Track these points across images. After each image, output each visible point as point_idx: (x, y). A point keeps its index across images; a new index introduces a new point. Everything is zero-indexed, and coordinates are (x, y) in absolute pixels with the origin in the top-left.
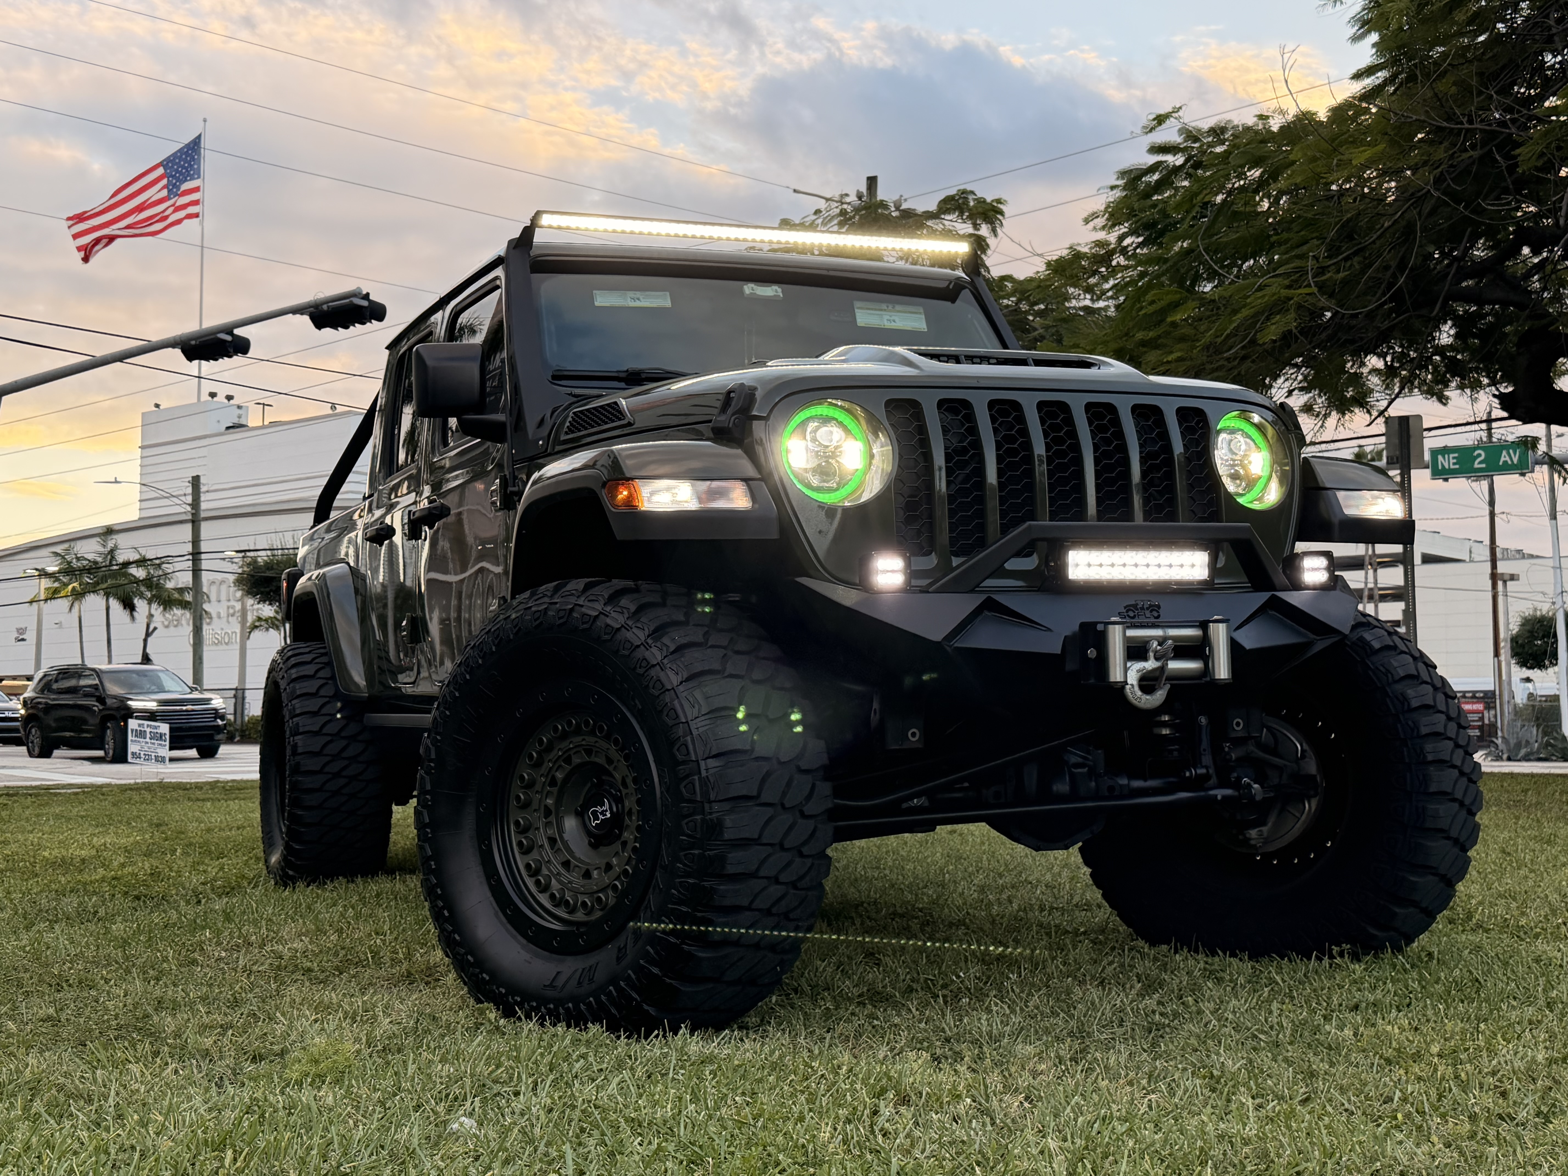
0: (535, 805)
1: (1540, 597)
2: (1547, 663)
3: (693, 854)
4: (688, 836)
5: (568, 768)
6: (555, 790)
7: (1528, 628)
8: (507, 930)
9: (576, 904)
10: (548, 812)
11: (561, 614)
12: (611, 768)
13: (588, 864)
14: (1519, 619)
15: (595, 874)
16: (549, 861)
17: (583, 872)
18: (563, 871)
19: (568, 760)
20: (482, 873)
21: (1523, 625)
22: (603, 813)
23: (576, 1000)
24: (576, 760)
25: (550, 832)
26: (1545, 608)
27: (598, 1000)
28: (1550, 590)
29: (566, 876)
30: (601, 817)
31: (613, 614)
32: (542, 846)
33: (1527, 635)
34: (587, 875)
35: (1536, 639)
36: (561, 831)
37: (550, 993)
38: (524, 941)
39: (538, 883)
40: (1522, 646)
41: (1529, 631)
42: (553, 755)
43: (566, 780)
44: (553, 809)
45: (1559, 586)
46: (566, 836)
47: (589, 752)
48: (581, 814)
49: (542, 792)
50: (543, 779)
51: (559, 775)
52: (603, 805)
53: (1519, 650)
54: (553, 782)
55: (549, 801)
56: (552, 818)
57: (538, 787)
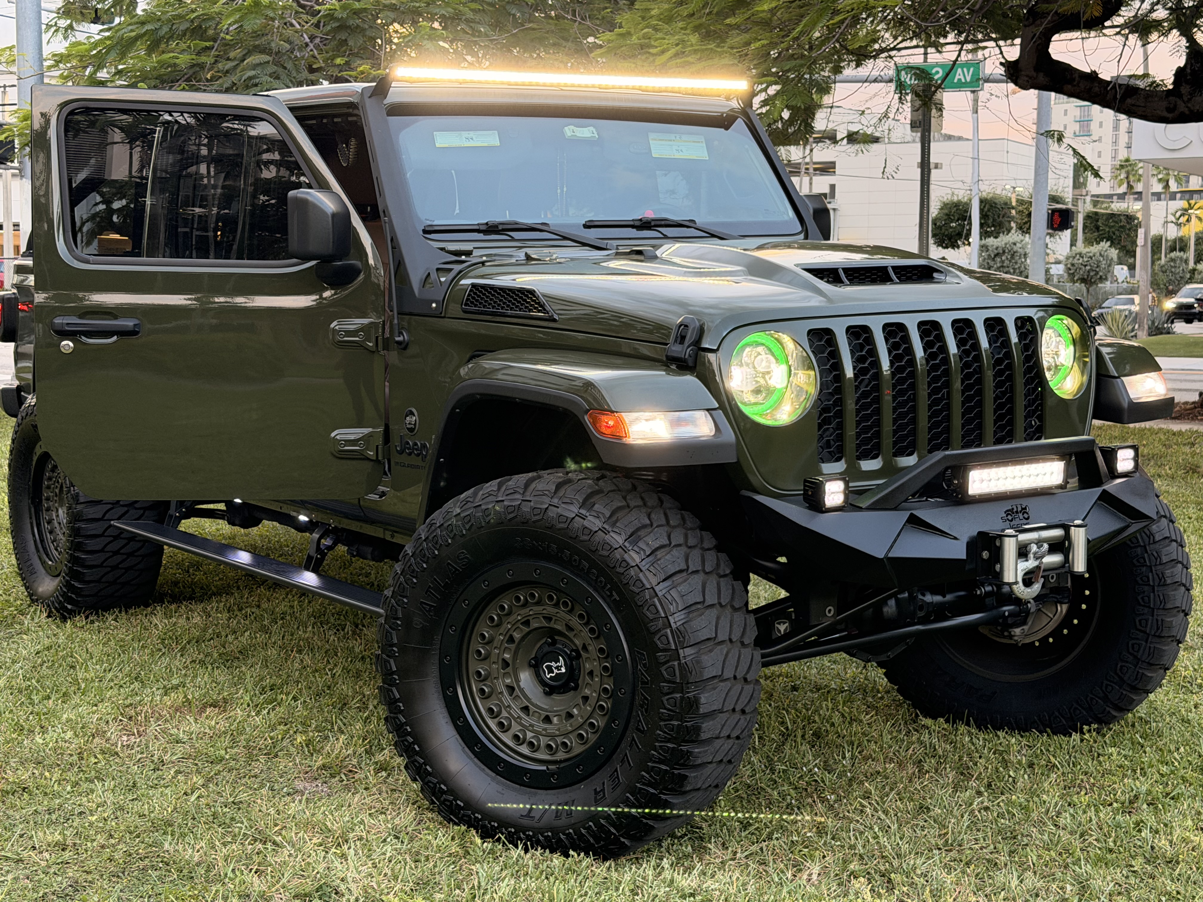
0: (493, 658)
1: (959, 185)
2: (959, 243)
3: (673, 725)
4: (669, 710)
5: (526, 629)
6: (513, 646)
7: (946, 211)
8: (476, 764)
9: (539, 745)
10: (506, 664)
11: (536, 511)
12: (571, 635)
13: (546, 710)
14: (938, 204)
15: (555, 720)
16: (509, 706)
17: (543, 717)
18: (523, 715)
19: (527, 623)
20: (446, 714)
21: (941, 209)
22: (558, 668)
23: (555, 831)
24: (535, 625)
25: (508, 681)
26: (961, 195)
27: (577, 832)
28: (968, 180)
29: (526, 720)
30: (556, 671)
31: (590, 518)
32: (501, 693)
33: (946, 217)
34: (547, 720)
35: (952, 222)
36: (518, 681)
37: (526, 822)
38: (494, 775)
39: (501, 725)
40: (940, 228)
41: (947, 215)
42: (512, 619)
43: (523, 638)
44: (510, 662)
45: (976, 175)
46: (522, 684)
47: (548, 619)
48: (536, 666)
49: (500, 648)
50: (502, 638)
51: (517, 636)
52: (557, 661)
53: (938, 232)
54: (511, 640)
55: (507, 656)
56: (509, 669)
57: (495, 644)
